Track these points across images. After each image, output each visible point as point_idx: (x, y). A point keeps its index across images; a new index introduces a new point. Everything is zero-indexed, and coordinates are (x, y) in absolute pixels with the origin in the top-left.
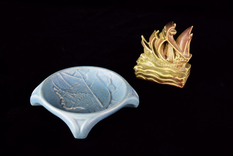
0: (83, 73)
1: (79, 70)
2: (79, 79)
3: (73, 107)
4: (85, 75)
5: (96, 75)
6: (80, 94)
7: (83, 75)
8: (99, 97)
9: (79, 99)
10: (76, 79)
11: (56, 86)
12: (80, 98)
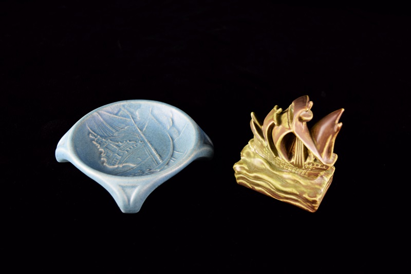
0: (132, 110)
1: (126, 106)
2: (127, 119)
3: (118, 164)
4: (134, 113)
5: (151, 113)
6: (128, 143)
7: (132, 113)
8: (156, 147)
9: (127, 151)
10: (121, 119)
11: (93, 131)
12: (128, 149)
